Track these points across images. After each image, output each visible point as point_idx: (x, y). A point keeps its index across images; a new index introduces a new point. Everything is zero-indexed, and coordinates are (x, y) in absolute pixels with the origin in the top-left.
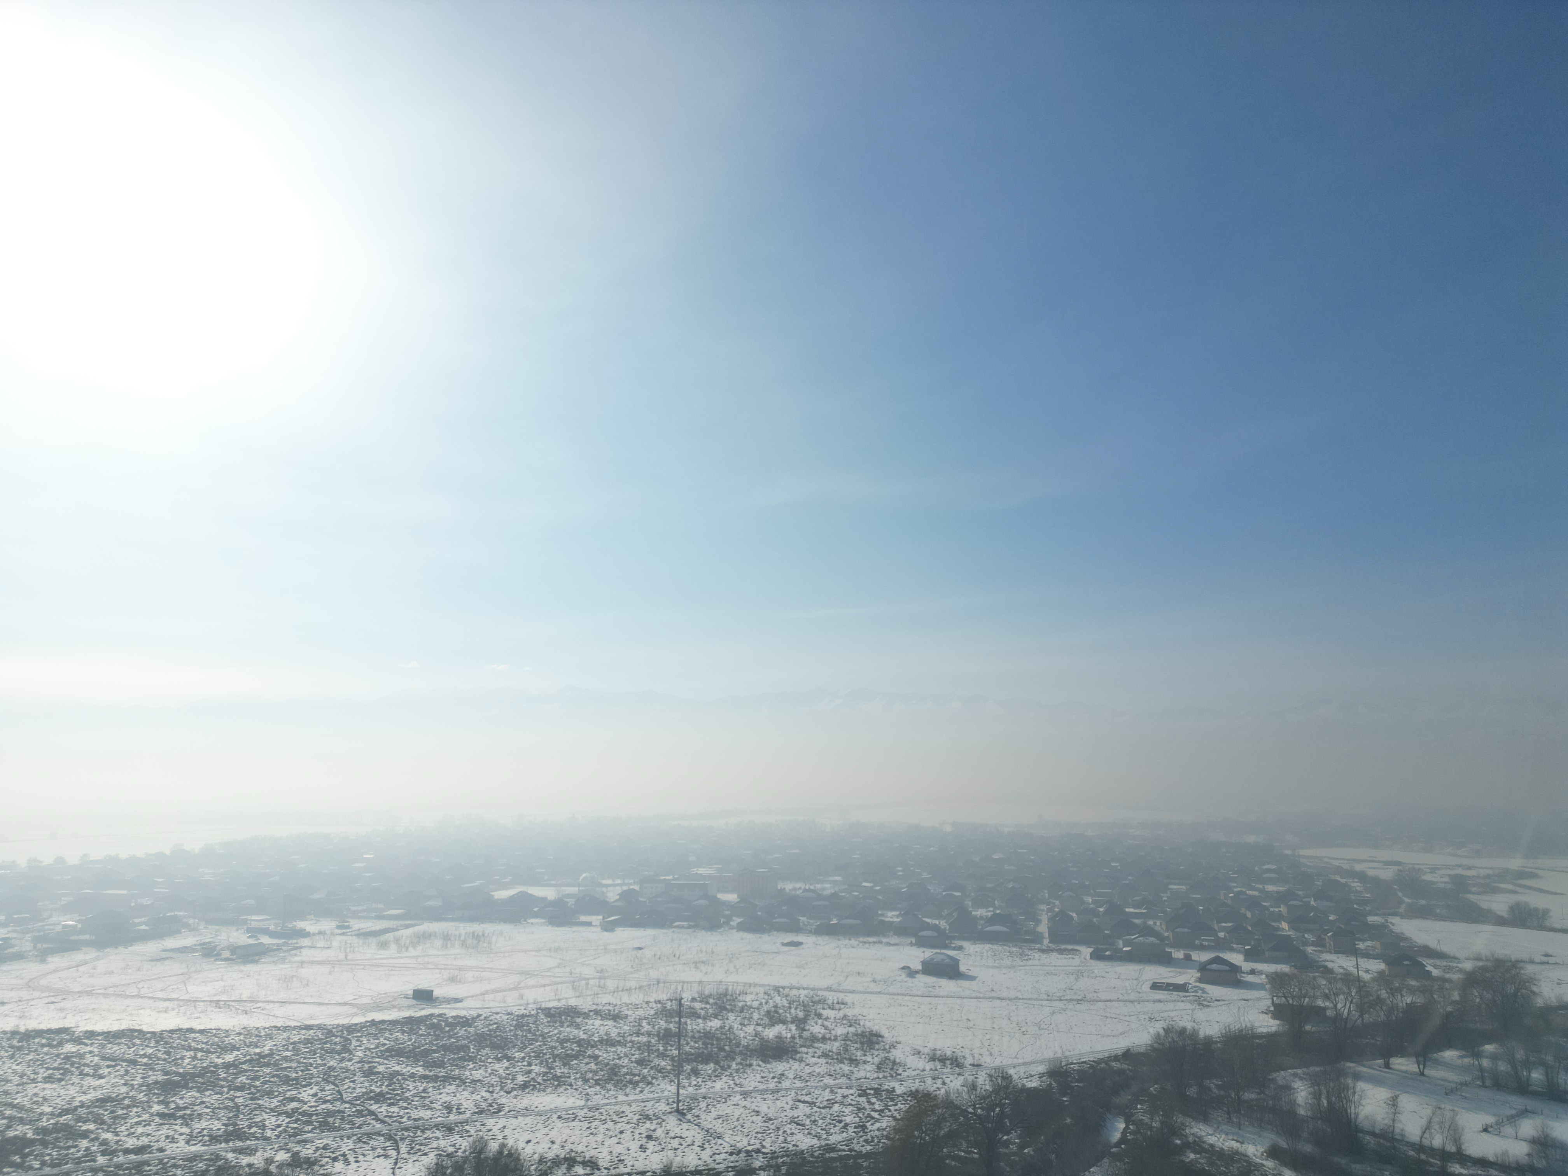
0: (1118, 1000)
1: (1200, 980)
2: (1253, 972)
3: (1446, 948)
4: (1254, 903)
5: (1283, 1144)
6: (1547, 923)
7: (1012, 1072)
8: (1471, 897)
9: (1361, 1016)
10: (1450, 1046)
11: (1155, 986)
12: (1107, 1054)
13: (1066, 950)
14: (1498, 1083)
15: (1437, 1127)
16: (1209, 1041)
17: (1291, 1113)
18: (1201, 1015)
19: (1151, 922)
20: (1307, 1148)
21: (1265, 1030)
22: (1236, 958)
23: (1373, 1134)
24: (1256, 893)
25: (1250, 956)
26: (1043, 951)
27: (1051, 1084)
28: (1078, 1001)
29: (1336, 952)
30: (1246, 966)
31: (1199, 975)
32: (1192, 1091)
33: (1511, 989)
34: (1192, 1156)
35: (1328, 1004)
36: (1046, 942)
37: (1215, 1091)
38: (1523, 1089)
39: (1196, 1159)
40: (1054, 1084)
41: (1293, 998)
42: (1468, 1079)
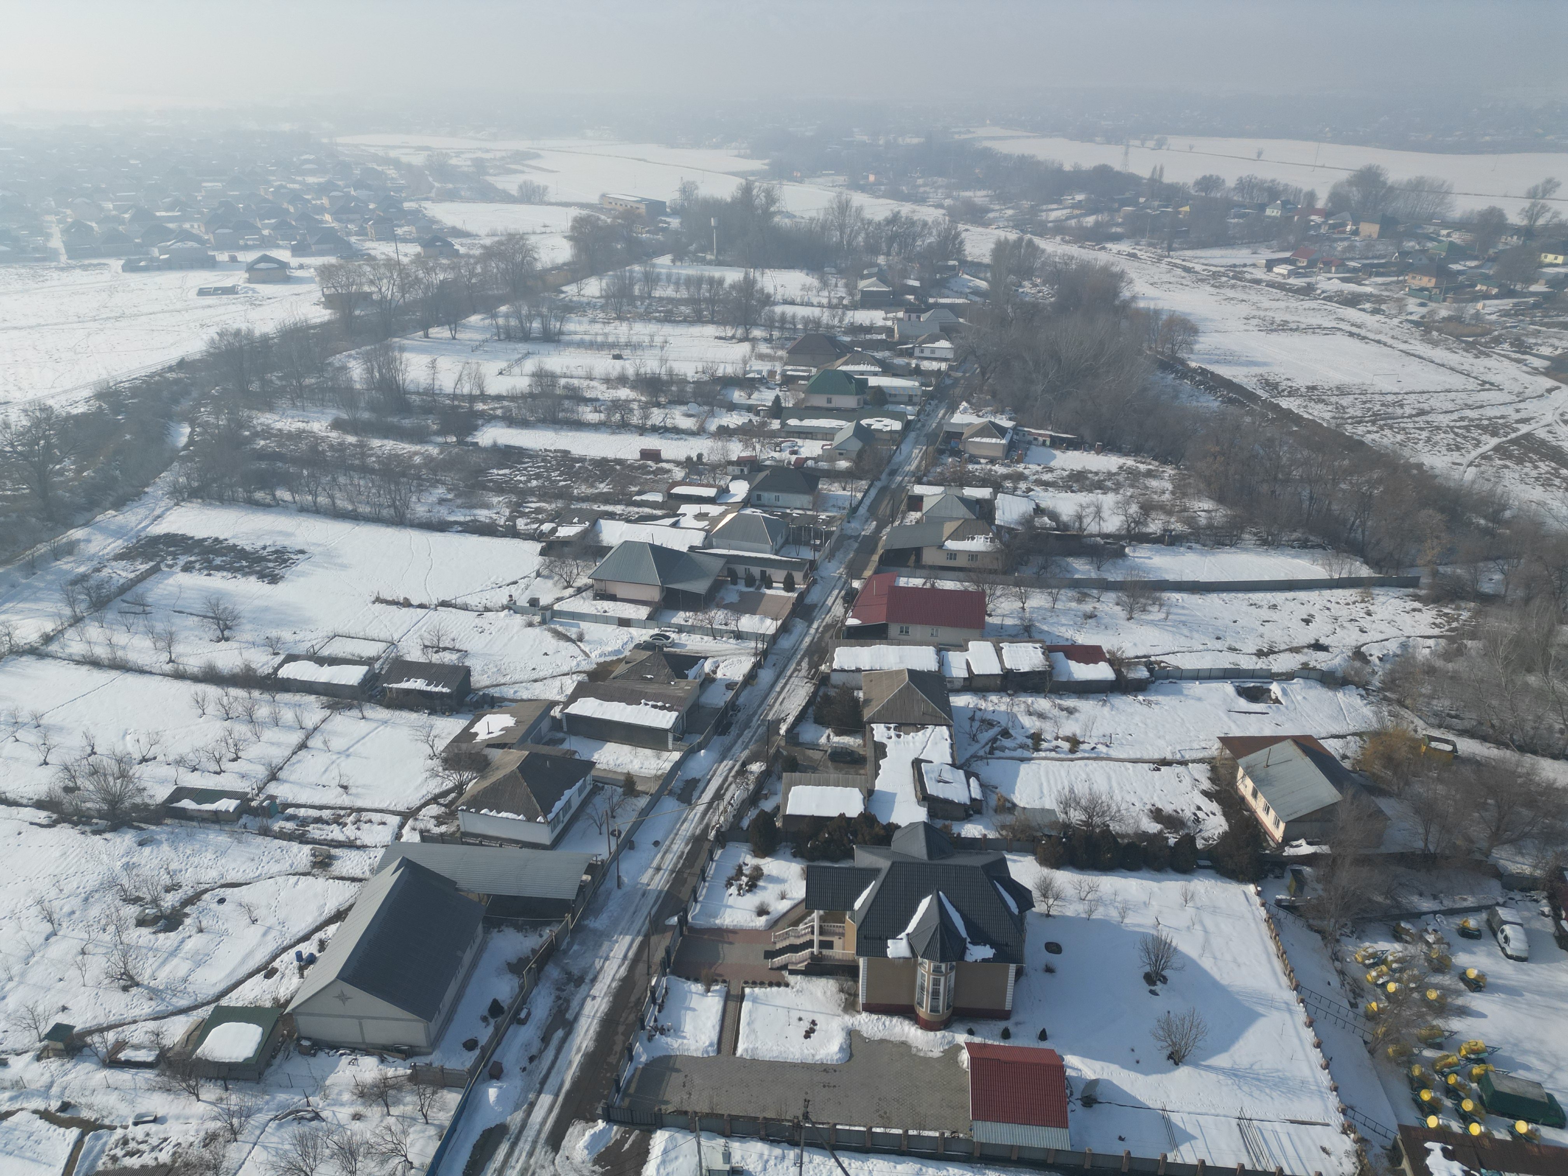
0: (163, 311)
1: (249, 281)
2: (301, 267)
3: (470, 228)
4: (295, 197)
5: (344, 416)
6: (546, 199)
7: (50, 402)
8: (490, 179)
9: (403, 296)
10: (475, 312)
11: (202, 292)
12: (159, 367)
13: (90, 265)
14: (509, 336)
15: (466, 378)
16: (265, 339)
17: (350, 389)
18: (255, 314)
19: (187, 226)
20: (366, 415)
21: (318, 320)
22: (283, 255)
23: (418, 393)
24: (296, 186)
25: (297, 251)
26: (62, 269)
27: (100, 406)
28: (117, 318)
29: (378, 240)
30: (294, 262)
31: (247, 275)
32: (255, 387)
33: (519, 258)
34: (262, 443)
35: (374, 289)
36: (64, 258)
37: (278, 382)
38: (526, 337)
39: (266, 446)
40: (105, 406)
41: (342, 287)
42: (488, 336)
